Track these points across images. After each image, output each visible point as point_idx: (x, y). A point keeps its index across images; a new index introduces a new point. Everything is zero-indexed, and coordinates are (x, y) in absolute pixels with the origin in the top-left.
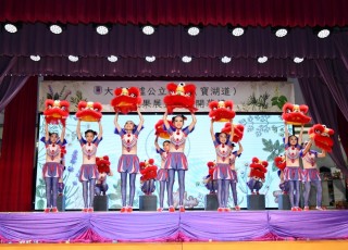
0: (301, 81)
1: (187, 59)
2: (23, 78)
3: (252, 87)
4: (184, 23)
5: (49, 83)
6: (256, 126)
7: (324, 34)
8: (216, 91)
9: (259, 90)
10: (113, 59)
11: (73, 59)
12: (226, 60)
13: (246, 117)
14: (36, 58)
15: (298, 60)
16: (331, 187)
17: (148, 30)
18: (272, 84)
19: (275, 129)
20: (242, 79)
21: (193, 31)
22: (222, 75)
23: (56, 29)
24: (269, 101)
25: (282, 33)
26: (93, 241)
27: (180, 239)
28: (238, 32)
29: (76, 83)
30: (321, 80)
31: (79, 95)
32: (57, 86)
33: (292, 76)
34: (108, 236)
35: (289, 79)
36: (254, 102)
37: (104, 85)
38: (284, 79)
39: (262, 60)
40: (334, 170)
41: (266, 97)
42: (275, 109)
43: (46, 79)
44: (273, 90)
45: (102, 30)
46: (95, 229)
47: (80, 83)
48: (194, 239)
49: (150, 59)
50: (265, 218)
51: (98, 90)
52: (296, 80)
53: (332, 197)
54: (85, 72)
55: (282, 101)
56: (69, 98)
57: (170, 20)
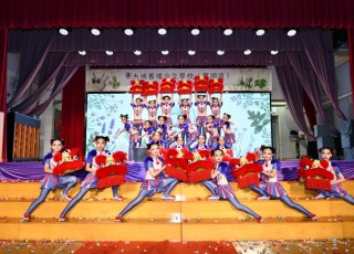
0: (277, 68)
1: (191, 53)
2: (74, 67)
3: (241, 73)
4: (186, 24)
5: (93, 71)
6: (243, 101)
7: (292, 33)
9: (245, 75)
10: (138, 53)
11: (109, 53)
12: (220, 53)
13: (236, 95)
14: (83, 53)
15: (273, 53)
16: (298, 145)
17: (162, 32)
18: (255, 70)
19: (257, 103)
20: (233, 66)
21: (195, 32)
22: (218, 64)
23: (96, 32)
24: (253, 83)
25: (260, 33)
28: (228, 32)
29: (112, 70)
30: (291, 67)
31: (115, 79)
32: (99, 74)
33: (270, 65)
35: (268, 67)
36: (242, 83)
37: (133, 72)
38: (264, 67)
39: (248, 52)
40: (301, 133)
41: (251, 80)
42: (258, 88)
43: (91, 68)
44: (256, 75)
45: (129, 32)
47: (116, 70)
49: (165, 53)
51: (128, 75)
52: (273, 67)
53: (299, 152)
54: (118, 62)
55: (262, 83)
56: (107, 82)
57: (177, 24)
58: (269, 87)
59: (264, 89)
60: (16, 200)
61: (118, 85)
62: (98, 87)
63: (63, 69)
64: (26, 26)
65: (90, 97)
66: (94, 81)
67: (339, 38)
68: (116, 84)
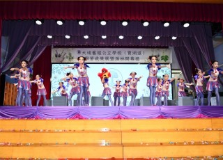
0: (175, 48)
1: (121, 37)
2: (44, 46)
3: (153, 51)
4: (120, 19)
5: (56, 49)
7: (186, 25)
8: (135, 53)
9: (155, 52)
10: (86, 37)
11: (68, 37)
12: (140, 38)
14: (50, 37)
15: (174, 38)
17: (103, 23)
18: (161, 50)
19: (162, 71)
20: (147, 47)
21: (125, 24)
22: (138, 45)
23: (60, 23)
24: (160, 58)
25: (166, 25)
26: (80, 119)
27: (119, 118)
28: (146, 24)
29: (69, 49)
30: (185, 48)
31: (70, 54)
32: (60, 51)
33: (171, 46)
34: (86, 116)
35: (170, 47)
37: (82, 50)
38: (167, 47)
39: (157, 38)
41: (159, 56)
42: (163, 61)
43: (55, 47)
44: (162, 53)
45: (82, 23)
46: (80, 114)
47: (71, 49)
48: (126, 118)
49: (104, 37)
50: (158, 109)
51: (79, 52)
52: (173, 48)
54: (73, 43)
55: (166, 58)
56: (65, 57)
57: (114, 18)
58: (170, 61)
59: (167, 62)
60: (9, 131)
61: (73, 58)
62: (59, 60)
63: (37, 47)
64: (15, 18)
65: (54, 66)
66: (56, 56)
67: (216, 29)
68: (71, 58)
